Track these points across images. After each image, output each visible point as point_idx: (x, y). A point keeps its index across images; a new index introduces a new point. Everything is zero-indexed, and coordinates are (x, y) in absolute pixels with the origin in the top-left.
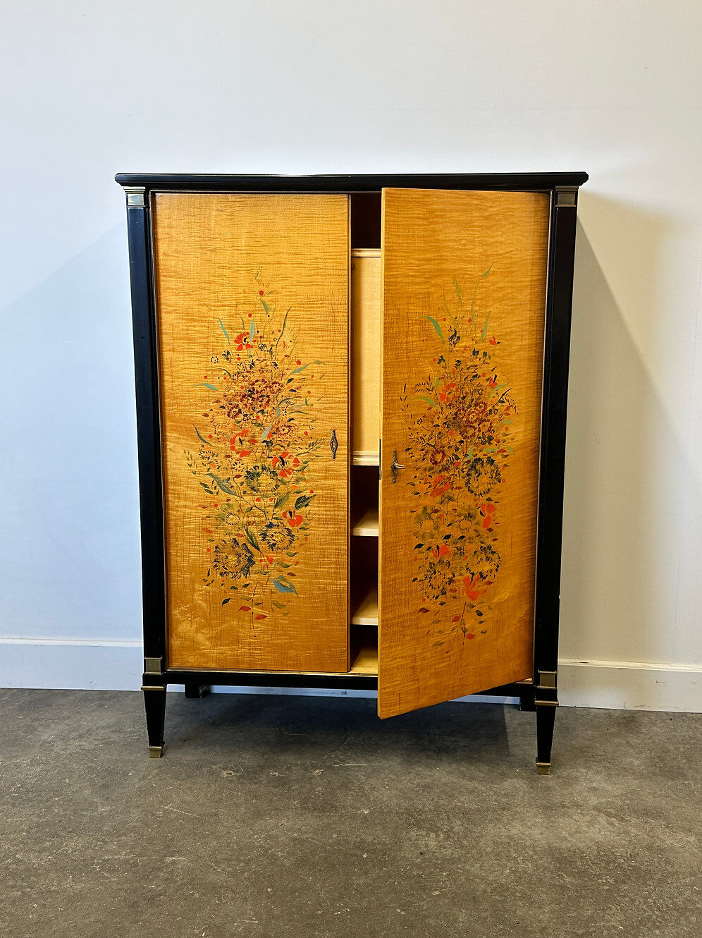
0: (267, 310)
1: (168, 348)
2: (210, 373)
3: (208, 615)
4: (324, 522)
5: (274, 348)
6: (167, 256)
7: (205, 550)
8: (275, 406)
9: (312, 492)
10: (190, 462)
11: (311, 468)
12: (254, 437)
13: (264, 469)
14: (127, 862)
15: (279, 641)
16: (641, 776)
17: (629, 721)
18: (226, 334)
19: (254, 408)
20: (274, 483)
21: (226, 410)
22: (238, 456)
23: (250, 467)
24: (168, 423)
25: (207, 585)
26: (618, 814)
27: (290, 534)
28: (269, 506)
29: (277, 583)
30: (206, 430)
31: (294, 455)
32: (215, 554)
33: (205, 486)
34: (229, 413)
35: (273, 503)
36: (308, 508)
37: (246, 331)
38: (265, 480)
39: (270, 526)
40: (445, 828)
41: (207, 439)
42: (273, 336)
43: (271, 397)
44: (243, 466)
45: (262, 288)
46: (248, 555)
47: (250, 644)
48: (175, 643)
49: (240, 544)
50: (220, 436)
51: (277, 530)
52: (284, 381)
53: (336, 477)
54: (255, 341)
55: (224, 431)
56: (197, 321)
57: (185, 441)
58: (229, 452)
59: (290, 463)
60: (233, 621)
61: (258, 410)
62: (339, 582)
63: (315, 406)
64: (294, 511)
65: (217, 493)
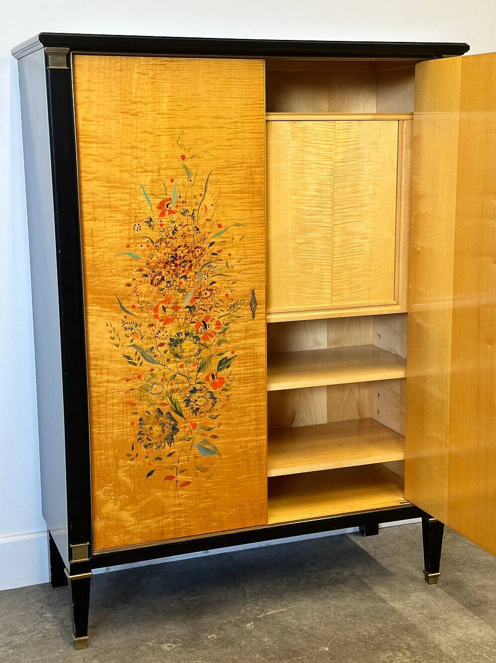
0: (189, 173)
1: (89, 217)
2: (132, 241)
3: (132, 490)
4: (244, 381)
5: (196, 212)
6: (86, 120)
7: (129, 424)
8: (197, 270)
9: (233, 353)
10: (112, 335)
11: (232, 329)
12: (177, 303)
13: (187, 334)
15: (203, 505)
18: (149, 201)
19: (177, 275)
21: (149, 279)
22: (161, 324)
23: (173, 334)
24: (89, 297)
25: (131, 460)
27: (212, 397)
28: (193, 371)
29: (201, 447)
30: (129, 300)
31: (216, 318)
32: (139, 427)
33: (128, 358)
34: (152, 281)
35: (196, 368)
36: (230, 369)
37: (168, 197)
38: (188, 345)
39: (194, 391)
41: (130, 310)
42: (194, 201)
43: (194, 261)
44: (167, 334)
45: (183, 152)
46: (173, 423)
47: (174, 512)
48: (98, 525)
49: (164, 413)
50: (143, 305)
51: (200, 394)
52: (205, 245)
53: (256, 336)
54: (177, 207)
55: (147, 299)
56: (118, 187)
57: (107, 314)
58: (152, 320)
59: (212, 327)
60: (158, 492)
61: (180, 276)
62: (259, 438)
63: (236, 268)
64: (217, 374)
65: (141, 363)
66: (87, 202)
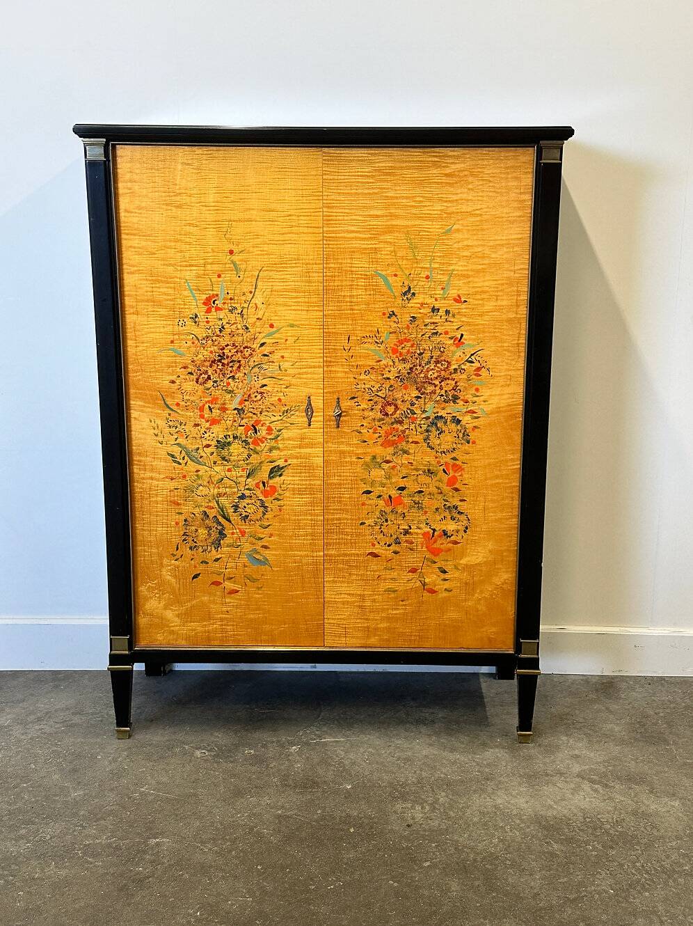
0: (237, 269)
1: (132, 311)
2: (176, 337)
3: (177, 591)
4: (300, 492)
5: (245, 311)
6: (128, 212)
7: (173, 523)
8: (246, 372)
9: (286, 461)
10: (156, 431)
11: (286, 436)
12: (224, 404)
13: (235, 438)
14: (109, 845)
15: (253, 616)
16: (622, 742)
17: (607, 687)
18: (194, 296)
20: (246, 452)
21: (195, 377)
22: (208, 425)
23: (220, 436)
24: (132, 391)
25: (176, 560)
26: (601, 780)
27: (263, 506)
28: (241, 476)
29: (249, 556)
30: (173, 397)
31: (267, 422)
32: (184, 528)
33: (173, 456)
34: (197, 380)
35: (245, 474)
36: (282, 478)
37: (215, 293)
38: (236, 449)
39: (243, 497)
40: (430, 800)
41: (175, 408)
43: (243, 362)
44: (214, 435)
45: (231, 247)
46: (219, 528)
47: (222, 620)
48: (142, 621)
49: (211, 517)
50: (188, 403)
51: (250, 501)
52: (256, 346)
53: (311, 445)
54: (224, 303)
55: (192, 398)
56: (162, 282)
57: (150, 410)
58: (198, 421)
59: (263, 432)
60: (204, 596)
61: (228, 376)
62: (315, 554)
63: (290, 371)
64: (268, 482)
65: (186, 464)
66: (129, 296)
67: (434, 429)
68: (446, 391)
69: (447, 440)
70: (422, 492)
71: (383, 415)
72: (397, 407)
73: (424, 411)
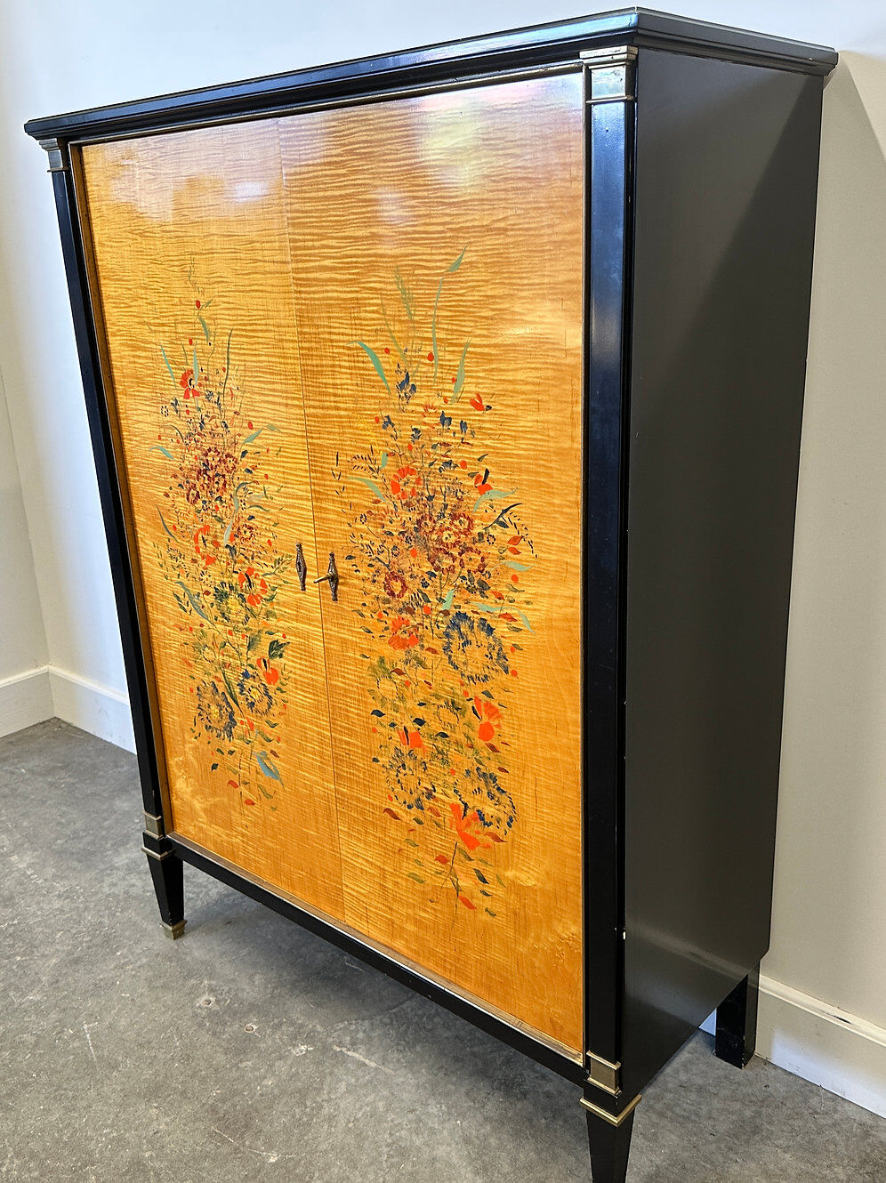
67: (455, 634)
68: (469, 571)
69: (475, 658)
70: (446, 736)
71: (388, 594)
72: (404, 584)
73: (441, 600)
